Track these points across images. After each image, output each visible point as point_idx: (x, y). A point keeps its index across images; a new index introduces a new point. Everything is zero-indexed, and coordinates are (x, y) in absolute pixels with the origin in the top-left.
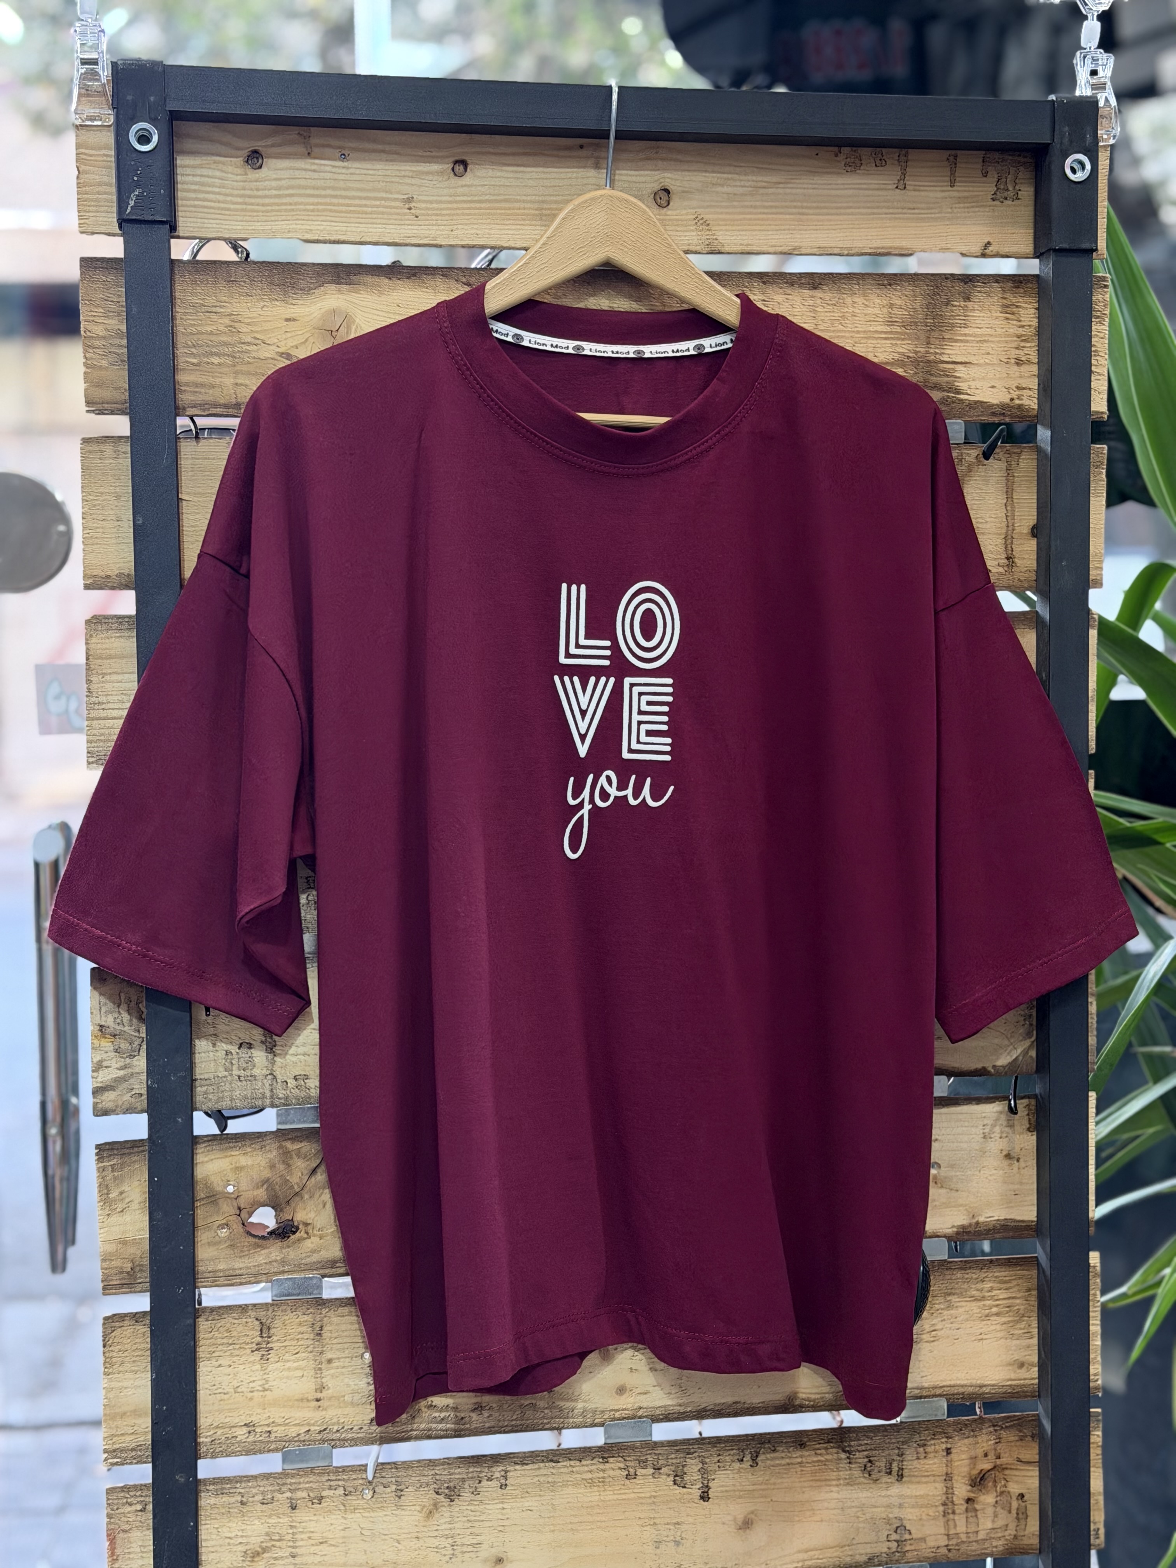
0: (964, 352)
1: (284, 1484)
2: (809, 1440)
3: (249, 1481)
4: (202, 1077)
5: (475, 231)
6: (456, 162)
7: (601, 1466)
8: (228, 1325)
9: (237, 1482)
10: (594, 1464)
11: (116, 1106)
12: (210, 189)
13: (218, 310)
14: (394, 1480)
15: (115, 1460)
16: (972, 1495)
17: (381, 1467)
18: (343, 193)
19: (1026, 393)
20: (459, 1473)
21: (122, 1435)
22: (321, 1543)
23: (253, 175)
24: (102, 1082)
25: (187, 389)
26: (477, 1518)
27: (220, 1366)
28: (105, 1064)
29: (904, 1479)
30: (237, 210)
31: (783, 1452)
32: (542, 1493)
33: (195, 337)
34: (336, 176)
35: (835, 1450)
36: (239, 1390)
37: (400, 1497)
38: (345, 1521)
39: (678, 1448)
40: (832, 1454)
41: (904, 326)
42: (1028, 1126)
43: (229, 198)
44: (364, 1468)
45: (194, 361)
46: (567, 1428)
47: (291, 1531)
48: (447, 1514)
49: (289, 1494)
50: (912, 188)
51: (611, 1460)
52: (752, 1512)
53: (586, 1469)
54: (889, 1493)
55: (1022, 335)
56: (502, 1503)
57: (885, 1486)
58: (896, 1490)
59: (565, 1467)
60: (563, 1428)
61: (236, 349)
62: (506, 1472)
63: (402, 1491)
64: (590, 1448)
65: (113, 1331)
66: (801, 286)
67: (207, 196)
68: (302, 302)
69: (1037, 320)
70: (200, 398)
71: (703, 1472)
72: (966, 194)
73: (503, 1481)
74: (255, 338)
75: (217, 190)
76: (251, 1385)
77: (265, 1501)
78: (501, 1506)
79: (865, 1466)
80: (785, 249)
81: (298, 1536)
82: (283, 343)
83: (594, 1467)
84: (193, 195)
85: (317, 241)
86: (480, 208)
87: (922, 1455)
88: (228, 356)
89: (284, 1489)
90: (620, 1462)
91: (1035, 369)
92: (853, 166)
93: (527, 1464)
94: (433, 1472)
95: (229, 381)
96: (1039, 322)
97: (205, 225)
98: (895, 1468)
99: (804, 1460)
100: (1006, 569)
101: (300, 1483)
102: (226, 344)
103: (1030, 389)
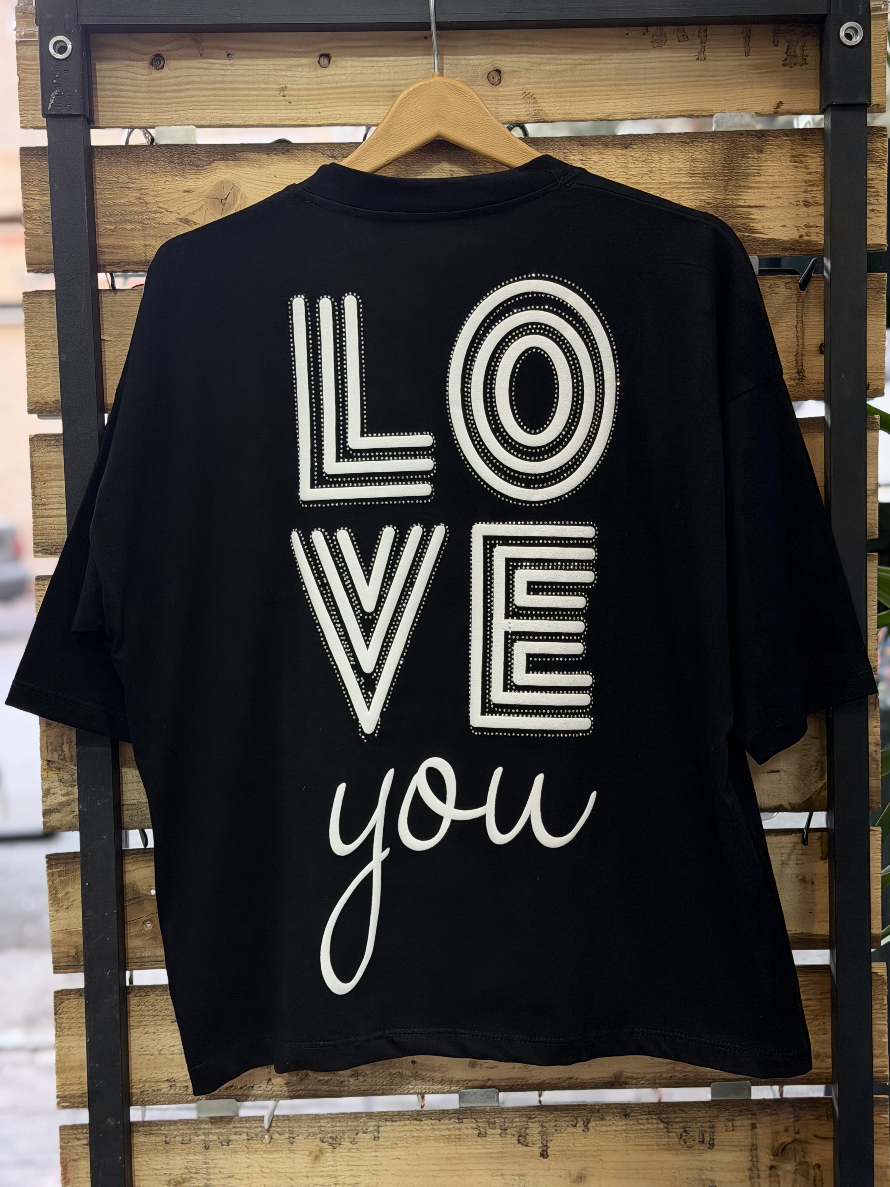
0: (758, 197)
1: (199, 1129)
2: (632, 1112)
3: (171, 1126)
4: (129, 803)
5: (338, 112)
6: (321, 56)
7: (457, 1126)
8: (152, 1001)
9: (162, 1125)
10: (451, 1124)
11: (61, 825)
12: (123, 88)
13: (130, 185)
14: (287, 1129)
15: (66, 1104)
16: (774, 1163)
17: (274, 1118)
18: (230, 86)
19: (813, 230)
20: (339, 1126)
21: (71, 1084)
22: (229, 1177)
23: (156, 74)
24: (50, 805)
25: (106, 250)
26: (355, 1163)
27: (146, 1033)
28: (52, 791)
29: (715, 1147)
30: (145, 104)
31: (611, 1120)
32: (408, 1145)
33: (112, 208)
34: (223, 72)
35: (655, 1121)
36: (163, 1052)
37: (292, 1144)
38: (248, 1161)
39: (521, 1113)
40: (654, 1125)
41: (705, 177)
42: (821, 855)
43: (138, 95)
44: (261, 1119)
45: (112, 227)
46: (429, 1093)
47: (205, 1166)
48: (331, 1159)
49: (203, 1137)
50: (710, 58)
51: (465, 1121)
52: (585, 1169)
53: (445, 1127)
54: (701, 1158)
55: (810, 181)
56: (376, 1151)
57: (698, 1152)
58: (709, 1156)
59: (428, 1125)
60: (425, 1093)
61: (145, 217)
62: (379, 1127)
63: (294, 1138)
64: (448, 1110)
65: (62, 1002)
66: (615, 146)
67: (120, 93)
68: (197, 176)
69: (823, 167)
70: (117, 258)
71: (543, 1134)
72: (759, 62)
73: (376, 1134)
74: (160, 207)
75: (129, 88)
76: (172, 1049)
77: (185, 1142)
78: (374, 1154)
79: (681, 1135)
80: (600, 116)
81: (211, 1171)
82: (182, 210)
83: (451, 1126)
84: (109, 93)
85: (210, 126)
86: (342, 93)
87: (731, 1129)
88: (138, 222)
89: (200, 1132)
90: (472, 1123)
91: (821, 209)
92: (658, 43)
93: (396, 1121)
94: (319, 1124)
95: (139, 243)
96: (824, 169)
97: (120, 117)
98: (707, 1139)
99: (629, 1127)
100: (797, 381)
101: (211, 1129)
102: (137, 213)
103: (817, 227)
